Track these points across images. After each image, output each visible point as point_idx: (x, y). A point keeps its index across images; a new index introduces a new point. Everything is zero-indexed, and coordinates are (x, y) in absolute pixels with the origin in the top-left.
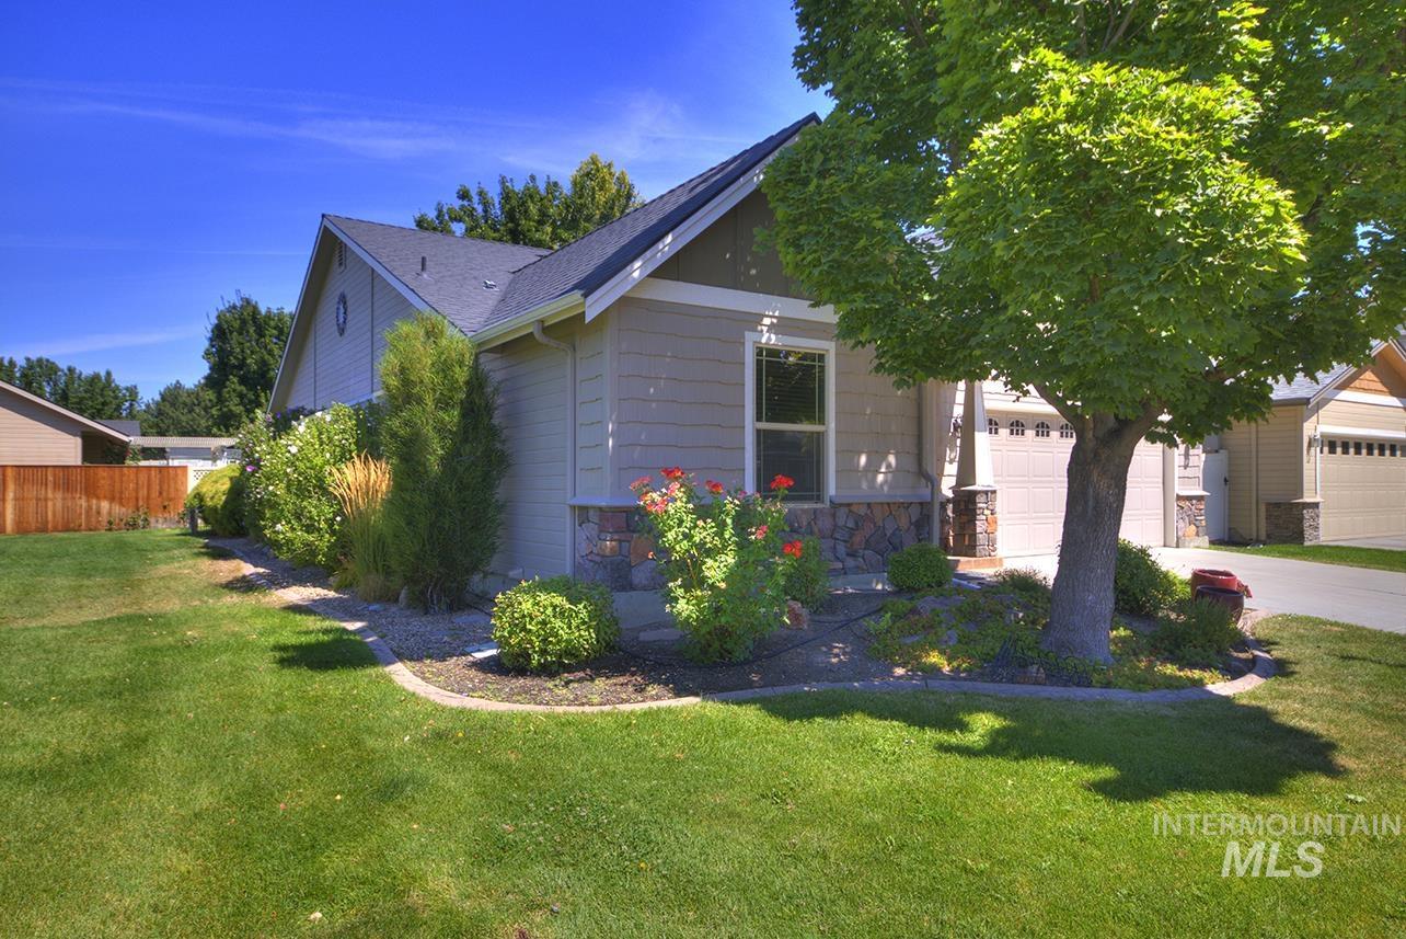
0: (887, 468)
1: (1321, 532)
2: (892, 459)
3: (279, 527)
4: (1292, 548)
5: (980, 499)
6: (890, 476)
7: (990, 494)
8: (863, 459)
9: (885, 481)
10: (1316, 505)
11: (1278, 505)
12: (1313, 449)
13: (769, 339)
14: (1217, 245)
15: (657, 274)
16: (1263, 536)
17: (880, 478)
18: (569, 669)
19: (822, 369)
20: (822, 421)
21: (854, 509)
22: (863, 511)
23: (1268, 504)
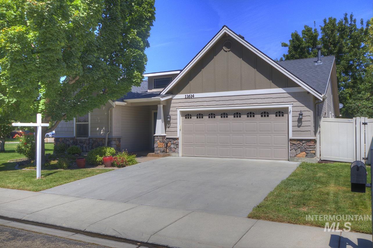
0: (103, 130)
2: (104, 128)
6: (104, 132)
7: (159, 137)
8: (98, 129)
9: (103, 133)
17: (102, 132)
21: (93, 139)
22: (95, 139)
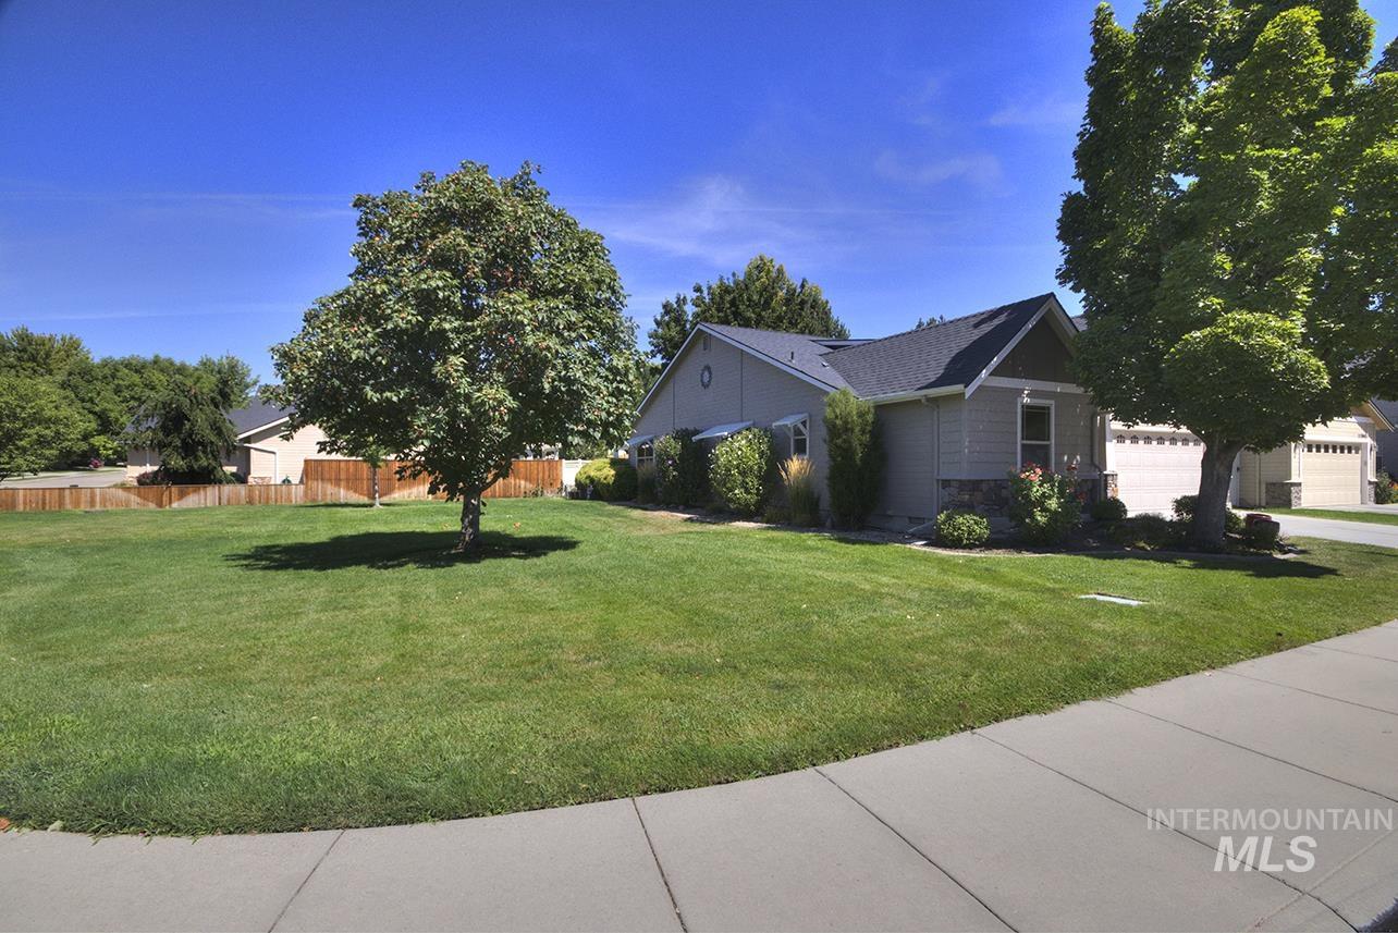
0: (1076, 462)
1: (1302, 501)
2: (1078, 457)
3: (736, 491)
4: (1284, 510)
5: (1110, 479)
7: (1114, 476)
8: (1066, 458)
10: (1300, 484)
11: (1274, 484)
12: (1297, 451)
13: (1026, 400)
14: (1296, 382)
15: (991, 374)
16: (1263, 504)
18: (978, 546)
19: (1049, 414)
20: (1049, 439)
23: (1267, 484)
